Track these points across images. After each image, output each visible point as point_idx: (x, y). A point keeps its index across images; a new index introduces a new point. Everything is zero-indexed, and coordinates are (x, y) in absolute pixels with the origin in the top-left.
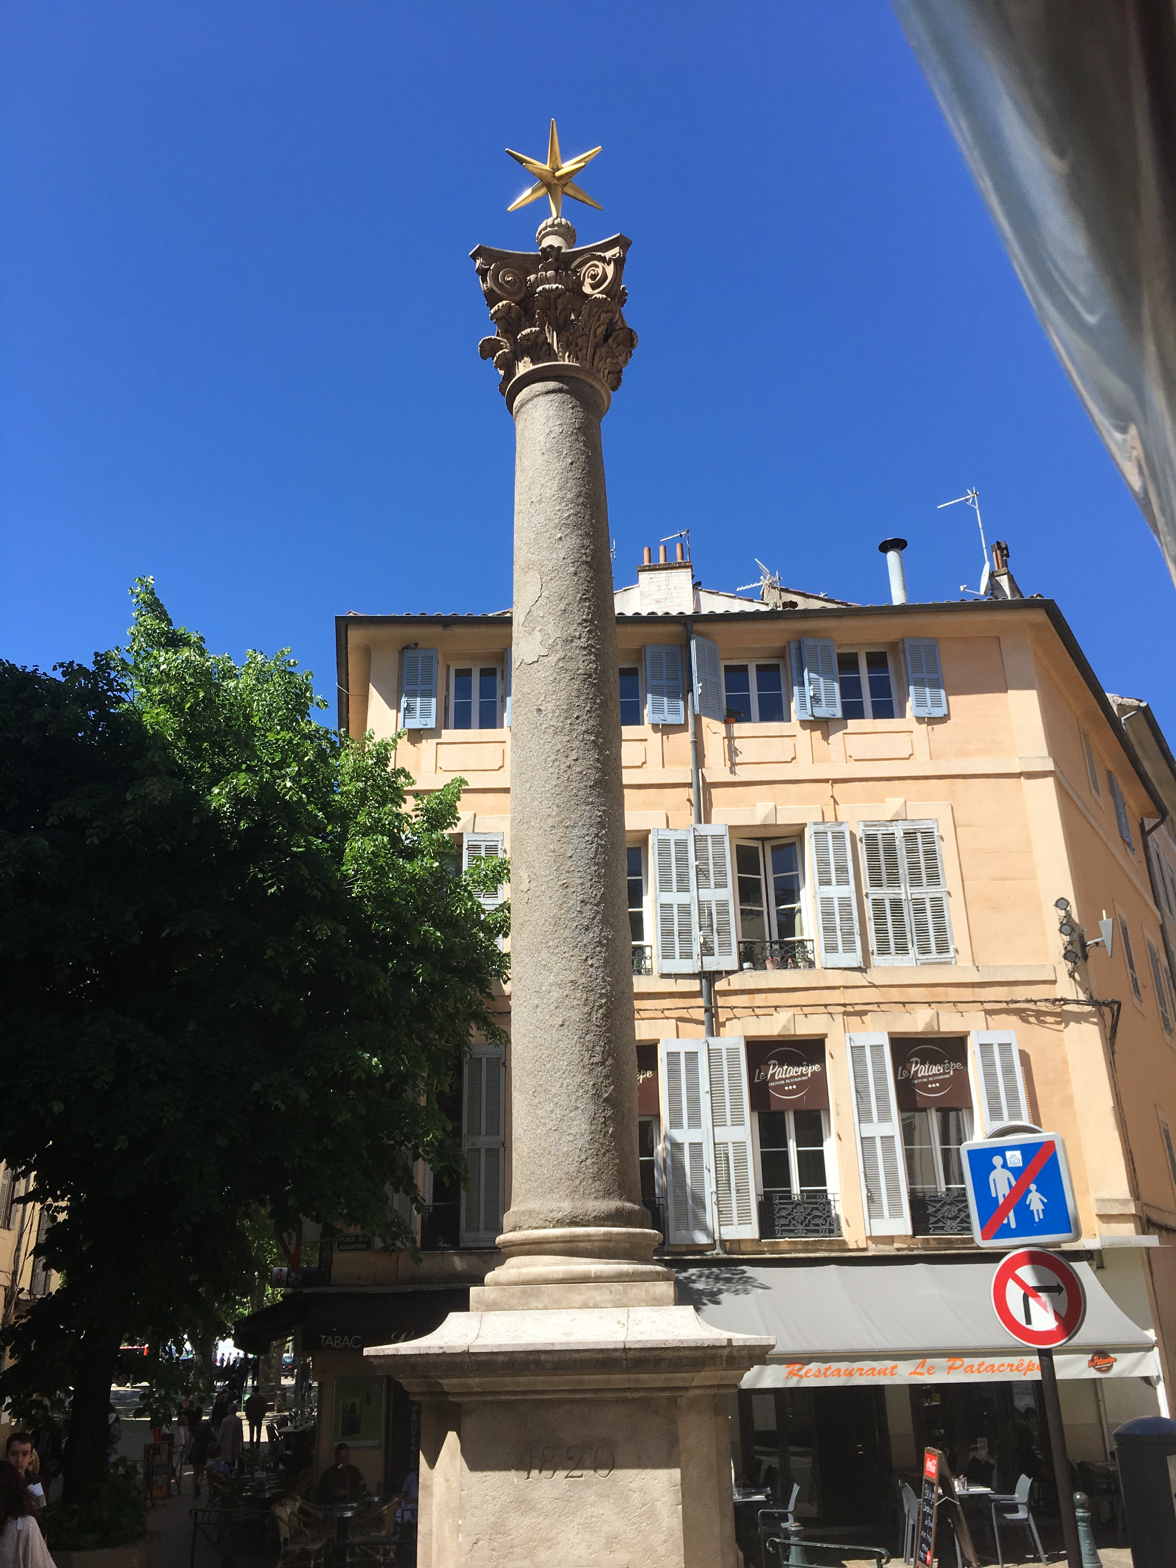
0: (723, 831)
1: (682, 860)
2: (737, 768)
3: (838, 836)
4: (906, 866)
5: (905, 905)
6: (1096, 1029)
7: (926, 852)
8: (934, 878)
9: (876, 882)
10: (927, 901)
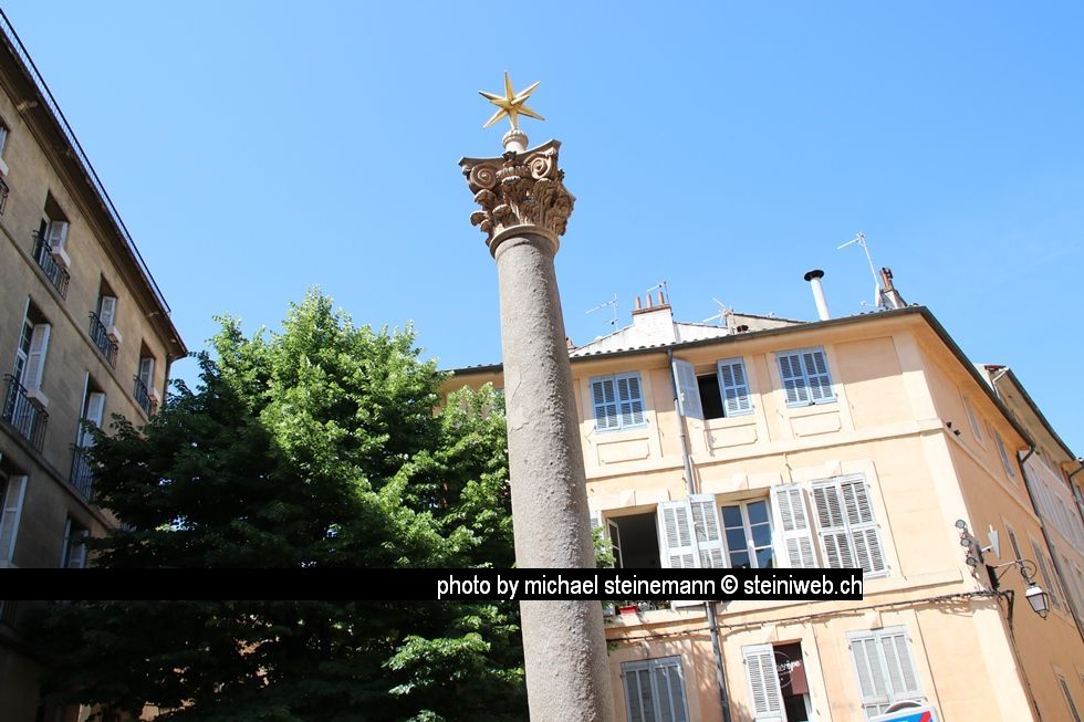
0: (711, 498)
1: (682, 522)
2: (715, 452)
3: (794, 493)
4: (846, 509)
5: (848, 538)
6: (996, 613)
7: (859, 498)
8: (867, 516)
9: (826, 524)
10: (864, 533)
